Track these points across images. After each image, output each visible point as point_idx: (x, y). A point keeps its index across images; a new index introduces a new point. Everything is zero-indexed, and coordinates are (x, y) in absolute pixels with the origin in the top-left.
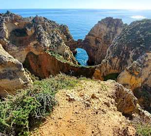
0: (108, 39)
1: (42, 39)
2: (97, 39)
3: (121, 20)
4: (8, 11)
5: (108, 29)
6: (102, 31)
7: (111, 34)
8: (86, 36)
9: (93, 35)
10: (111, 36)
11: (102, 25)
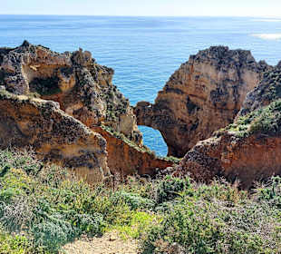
0: (222, 97)
1: (92, 100)
2: (191, 98)
3: (249, 52)
4: (25, 41)
5: (220, 74)
6: (206, 79)
7: (229, 85)
8: (160, 92)
9: (178, 91)
10: (231, 91)
11: (203, 65)
